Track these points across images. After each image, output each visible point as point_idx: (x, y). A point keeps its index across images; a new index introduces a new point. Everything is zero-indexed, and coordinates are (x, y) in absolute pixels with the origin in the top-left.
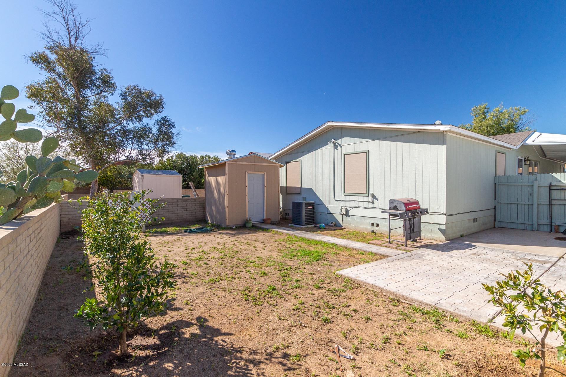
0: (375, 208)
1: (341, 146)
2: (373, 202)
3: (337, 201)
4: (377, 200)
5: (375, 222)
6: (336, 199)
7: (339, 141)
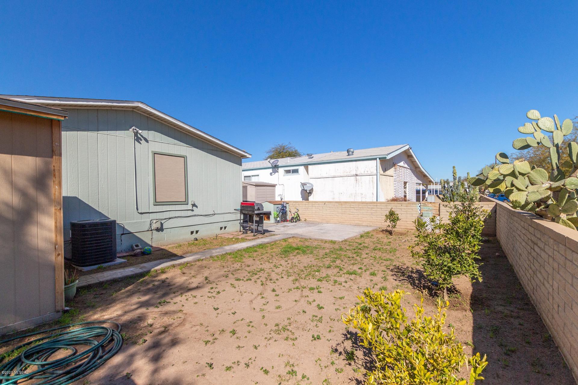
0: (195, 215)
1: (147, 141)
2: (193, 210)
3: (141, 213)
4: (197, 207)
5: (194, 229)
6: (140, 211)
7: (144, 133)
